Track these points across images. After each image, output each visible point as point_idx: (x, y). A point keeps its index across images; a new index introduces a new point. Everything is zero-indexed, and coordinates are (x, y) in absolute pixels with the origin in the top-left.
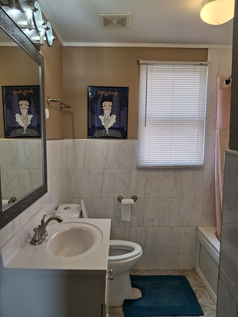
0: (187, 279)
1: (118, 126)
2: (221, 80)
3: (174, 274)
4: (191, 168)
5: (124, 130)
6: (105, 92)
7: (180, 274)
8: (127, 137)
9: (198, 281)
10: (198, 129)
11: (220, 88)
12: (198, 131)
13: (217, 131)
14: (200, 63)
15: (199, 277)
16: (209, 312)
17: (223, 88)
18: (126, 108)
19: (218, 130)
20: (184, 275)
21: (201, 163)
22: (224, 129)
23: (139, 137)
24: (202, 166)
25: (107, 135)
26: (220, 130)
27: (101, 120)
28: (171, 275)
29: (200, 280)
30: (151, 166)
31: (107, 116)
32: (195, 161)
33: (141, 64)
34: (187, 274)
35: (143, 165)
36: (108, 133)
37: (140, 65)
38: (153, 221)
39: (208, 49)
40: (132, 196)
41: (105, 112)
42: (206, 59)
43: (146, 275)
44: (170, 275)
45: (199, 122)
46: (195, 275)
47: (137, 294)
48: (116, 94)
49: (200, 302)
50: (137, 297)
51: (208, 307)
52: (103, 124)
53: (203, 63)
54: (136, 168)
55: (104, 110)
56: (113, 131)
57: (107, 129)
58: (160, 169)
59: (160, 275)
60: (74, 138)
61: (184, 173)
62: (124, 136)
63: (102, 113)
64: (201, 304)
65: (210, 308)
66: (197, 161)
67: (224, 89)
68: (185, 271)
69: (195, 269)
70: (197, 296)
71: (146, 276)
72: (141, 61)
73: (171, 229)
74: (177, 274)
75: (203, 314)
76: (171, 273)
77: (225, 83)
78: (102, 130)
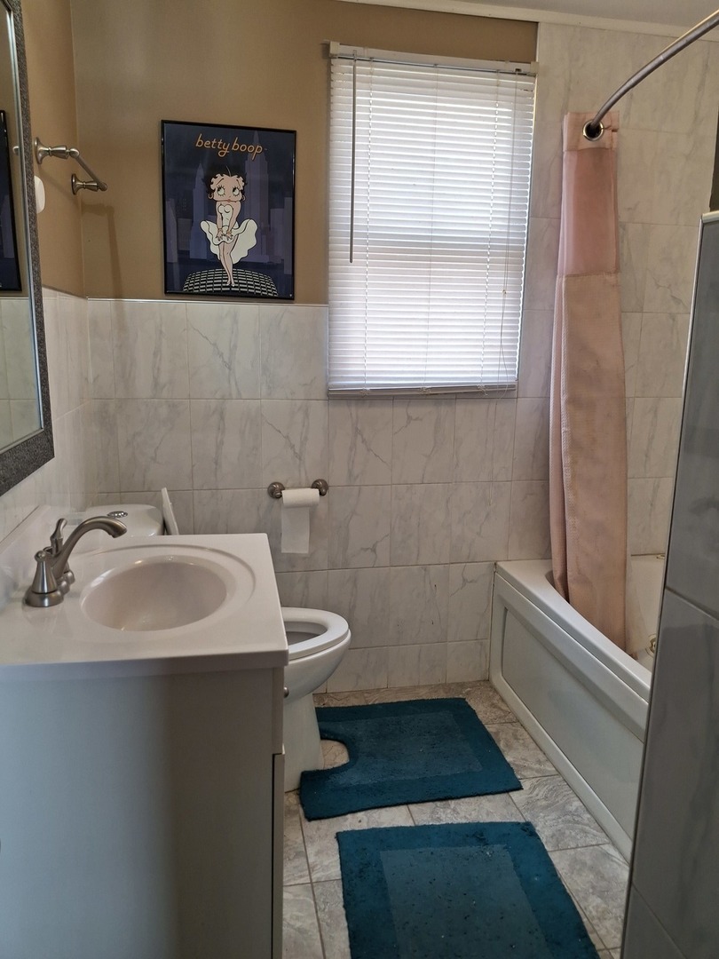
0: (469, 707)
1: (265, 259)
2: (575, 126)
3: (434, 697)
4: (482, 393)
5: (285, 273)
6: (220, 143)
7: (450, 696)
8: (293, 295)
9: (500, 708)
10: (506, 275)
11: (569, 150)
12: (505, 282)
13: (561, 282)
14: (513, 66)
15: (503, 700)
16: (534, 780)
17: (578, 151)
18: (288, 200)
19: (561, 277)
20: (461, 696)
21: (511, 378)
22: (578, 276)
23: (330, 296)
24: (514, 386)
25: (230, 286)
26: (567, 276)
27: (209, 237)
28: (425, 698)
29: (505, 708)
30: (368, 389)
31: (226, 222)
32: (493, 372)
33: (333, 57)
34: (468, 693)
35: (345, 386)
36: (231, 280)
37: (333, 61)
38: (374, 550)
39: (537, 23)
40: (312, 482)
41: (220, 209)
42: (530, 57)
43: (357, 704)
44: (424, 700)
45: (507, 255)
46: (491, 694)
47: (336, 755)
48: (255, 150)
49: (509, 759)
50: (335, 763)
51: (532, 769)
52: (214, 250)
53: (524, 67)
54: (323, 396)
55: (218, 204)
56: (248, 273)
57: (229, 268)
58: (394, 398)
59: (395, 701)
60: (118, 295)
61: (461, 408)
62: (285, 292)
63: (211, 214)
64: (514, 764)
65: (537, 771)
66: (499, 372)
67: (581, 152)
68: (462, 685)
69: (488, 680)
70: (502, 745)
71: (357, 706)
72: (335, 48)
73: (425, 570)
74: (442, 695)
75: (519, 788)
76: (424, 694)
77: (585, 134)
78: (211, 272)
